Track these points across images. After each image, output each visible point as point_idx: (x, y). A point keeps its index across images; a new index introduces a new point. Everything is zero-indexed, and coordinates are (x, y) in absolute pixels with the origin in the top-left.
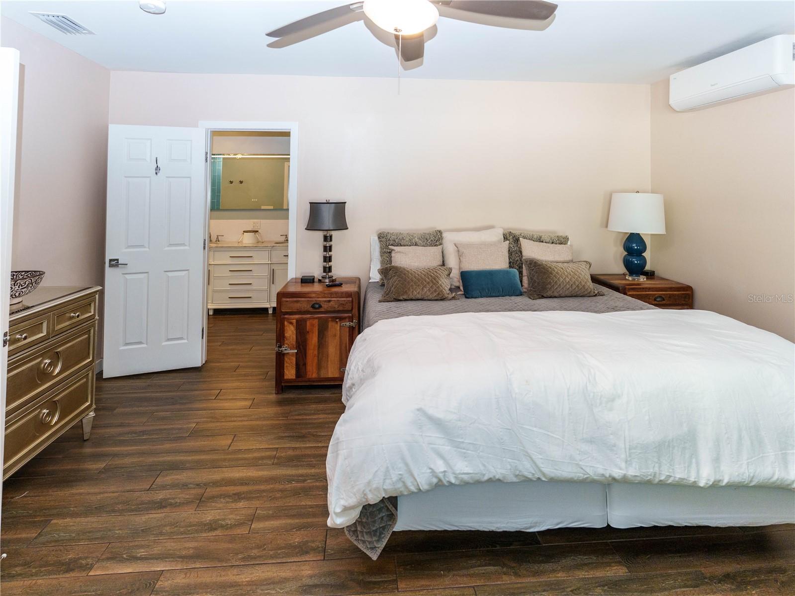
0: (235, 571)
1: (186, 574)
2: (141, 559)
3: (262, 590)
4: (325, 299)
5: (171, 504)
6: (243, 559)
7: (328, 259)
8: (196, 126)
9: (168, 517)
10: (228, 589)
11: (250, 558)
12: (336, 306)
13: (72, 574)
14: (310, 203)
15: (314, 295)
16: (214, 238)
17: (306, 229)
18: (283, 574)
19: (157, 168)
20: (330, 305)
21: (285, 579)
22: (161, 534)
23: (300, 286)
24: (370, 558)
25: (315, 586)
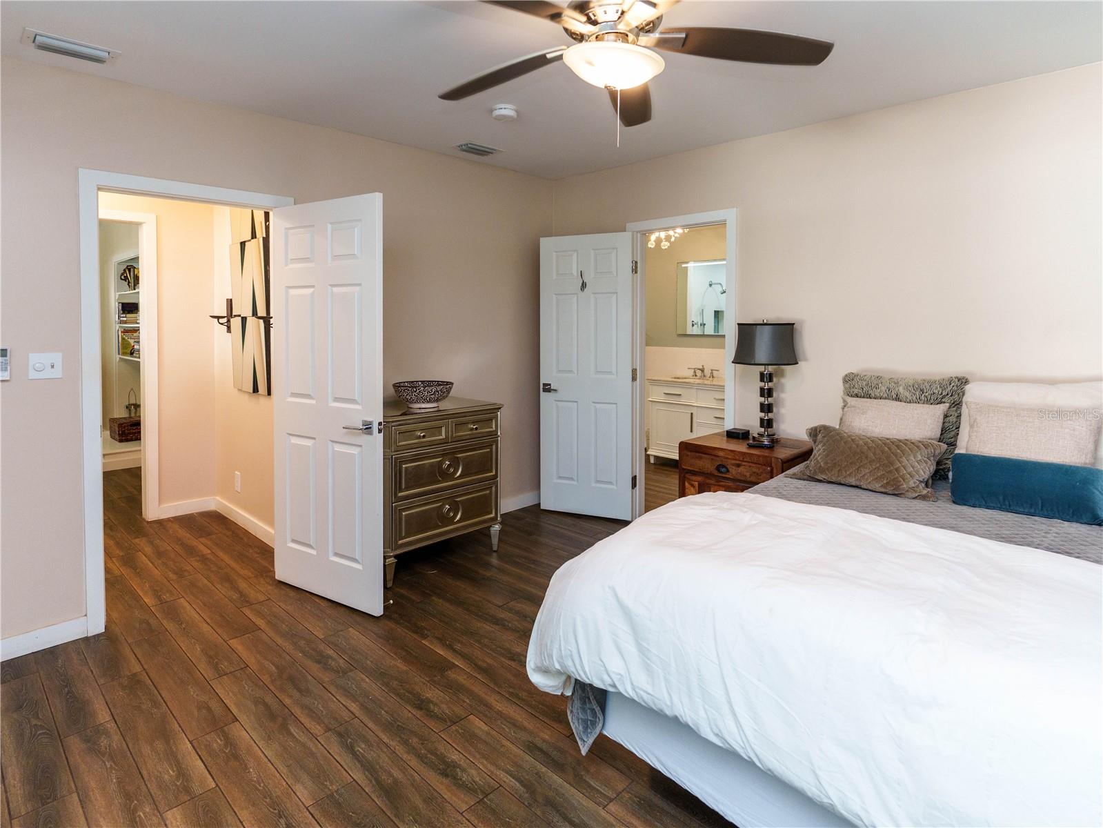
0: (498, 698)
1: (468, 677)
2: (454, 651)
3: (501, 723)
4: (733, 462)
5: (504, 625)
6: (511, 694)
7: (766, 407)
8: (624, 230)
9: (494, 632)
10: (482, 706)
11: (517, 697)
12: (748, 474)
13: (415, 636)
14: (739, 324)
15: (721, 454)
16: (707, 372)
17: (733, 362)
18: (526, 724)
19: (584, 286)
20: (739, 471)
21: (525, 728)
22: (479, 642)
23: (725, 442)
24: (580, 750)
25: (540, 750)
